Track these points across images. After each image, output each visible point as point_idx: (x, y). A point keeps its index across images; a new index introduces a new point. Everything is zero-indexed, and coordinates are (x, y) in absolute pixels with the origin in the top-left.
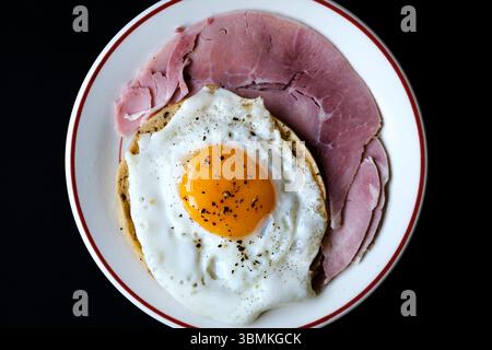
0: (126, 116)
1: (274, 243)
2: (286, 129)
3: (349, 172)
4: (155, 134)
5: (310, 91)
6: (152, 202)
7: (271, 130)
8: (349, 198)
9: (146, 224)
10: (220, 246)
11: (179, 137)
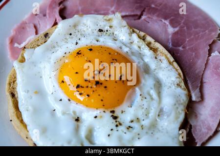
0: (16, 45)
1: (143, 110)
2: (142, 34)
3: (200, 63)
4: (37, 49)
5: (158, 16)
6: (36, 93)
7: (130, 34)
8: (204, 80)
9: (30, 108)
10: (96, 117)
11: (56, 49)
